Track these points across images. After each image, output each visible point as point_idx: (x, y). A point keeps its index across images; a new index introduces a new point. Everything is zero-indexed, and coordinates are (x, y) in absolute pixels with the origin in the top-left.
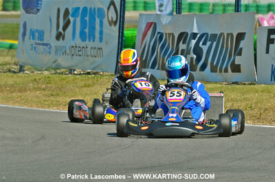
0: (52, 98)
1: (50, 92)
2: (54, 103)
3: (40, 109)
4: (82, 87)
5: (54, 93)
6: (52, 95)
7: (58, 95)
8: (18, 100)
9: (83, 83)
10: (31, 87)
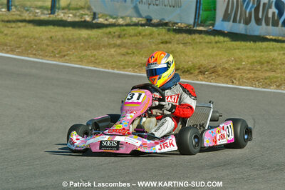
0: (128, 58)
1: (125, 50)
2: (130, 63)
3: (116, 71)
4: (158, 44)
5: (130, 51)
6: (128, 53)
7: (134, 53)
8: (92, 59)
9: (159, 39)
10: (106, 44)
